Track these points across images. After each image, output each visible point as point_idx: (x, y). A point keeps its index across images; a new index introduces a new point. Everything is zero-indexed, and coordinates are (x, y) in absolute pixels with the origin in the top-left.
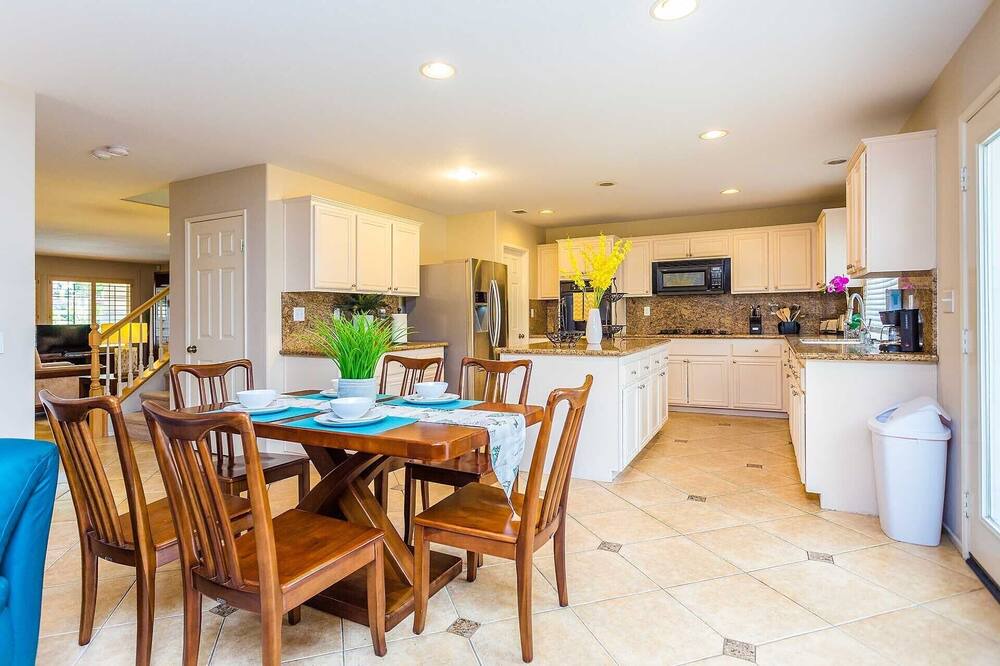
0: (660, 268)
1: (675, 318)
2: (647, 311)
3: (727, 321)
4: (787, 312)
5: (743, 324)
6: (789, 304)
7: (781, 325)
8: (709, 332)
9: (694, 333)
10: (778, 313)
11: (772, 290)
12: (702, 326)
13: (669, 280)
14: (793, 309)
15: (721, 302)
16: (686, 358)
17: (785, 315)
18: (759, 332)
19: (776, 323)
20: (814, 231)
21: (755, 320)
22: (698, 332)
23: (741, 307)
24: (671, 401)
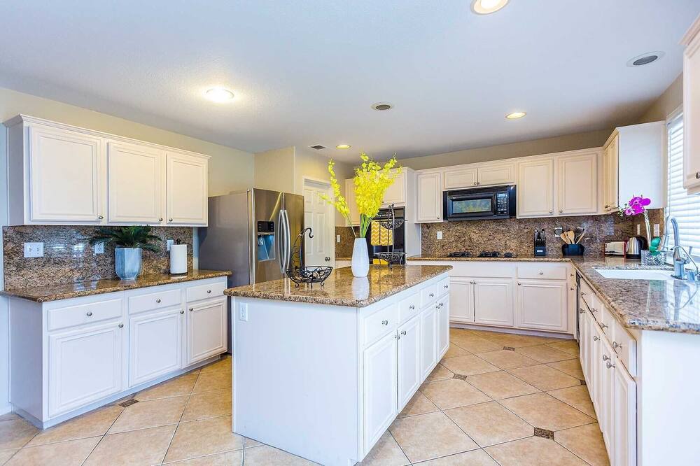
0: (450, 196)
1: (464, 241)
2: (440, 235)
3: (513, 244)
4: (571, 235)
5: (528, 247)
6: (573, 227)
7: (565, 247)
8: (495, 255)
9: (481, 256)
10: (562, 236)
11: (556, 214)
12: (489, 249)
13: (460, 207)
14: (577, 232)
15: (507, 226)
16: (472, 280)
17: (570, 237)
18: (544, 255)
19: (560, 245)
20: (600, 155)
21: (540, 243)
22: (484, 255)
23: (526, 231)
24: (452, 319)
